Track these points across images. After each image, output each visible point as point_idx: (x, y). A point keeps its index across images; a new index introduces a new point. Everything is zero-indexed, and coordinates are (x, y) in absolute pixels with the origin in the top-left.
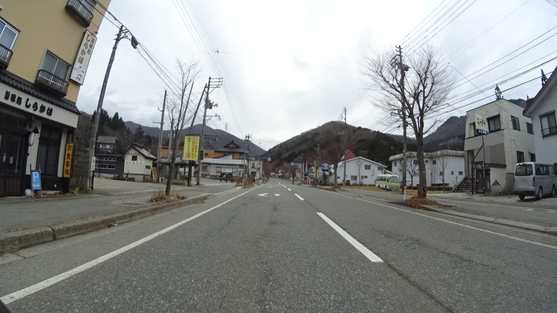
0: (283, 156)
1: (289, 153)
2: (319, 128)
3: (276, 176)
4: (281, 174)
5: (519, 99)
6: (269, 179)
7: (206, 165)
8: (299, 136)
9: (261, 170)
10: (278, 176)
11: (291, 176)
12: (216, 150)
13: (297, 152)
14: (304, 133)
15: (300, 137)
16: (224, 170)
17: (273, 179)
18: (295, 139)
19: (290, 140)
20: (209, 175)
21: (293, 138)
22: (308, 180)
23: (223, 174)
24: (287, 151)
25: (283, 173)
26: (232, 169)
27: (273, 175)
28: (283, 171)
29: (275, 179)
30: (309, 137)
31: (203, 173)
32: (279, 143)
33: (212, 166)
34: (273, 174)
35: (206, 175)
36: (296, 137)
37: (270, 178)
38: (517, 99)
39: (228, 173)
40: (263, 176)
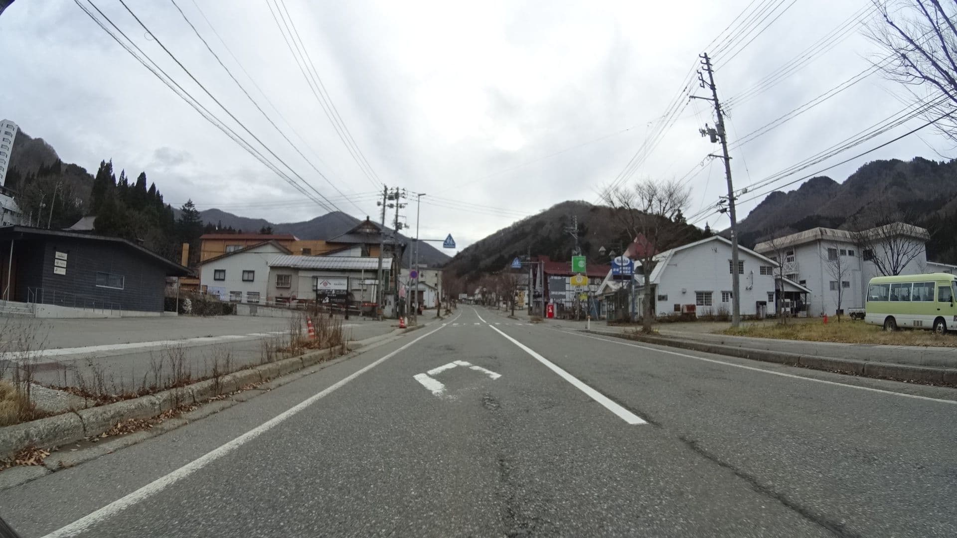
0: (482, 264)
1: (493, 258)
2: (545, 214)
3: (471, 300)
4: (480, 296)
5: (893, 159)
6: (455, 307)
7: (285, 273)
8: (509, 228)
9: (440, 287)
10: (474, 300)
11: (501, 299)
12: (328, 240)
13: (506, 256)
14: (517, 223)
15: (511, 230)
16: (325, 284)
17: (465, 306)
18: (502, 234)
19: (494, 235)
20: (294, 299)
21: (499, 233)
22: (552, 309)
23: (320, 295)
24: (489, 256)
25: (483, 294)
26: (345, 282)
27: (465, 299)
28: (485, 289)
29: (468, 306)
30: (528, 229)
31: (278, 295)
32: (474, 242)
33: (301, 274)
34: (465, 296)
35: (288, 299)
36: (504, 230)
37: (458, 305)
38: (888, 160)
39: (336, 291)
40: (443, 300)
